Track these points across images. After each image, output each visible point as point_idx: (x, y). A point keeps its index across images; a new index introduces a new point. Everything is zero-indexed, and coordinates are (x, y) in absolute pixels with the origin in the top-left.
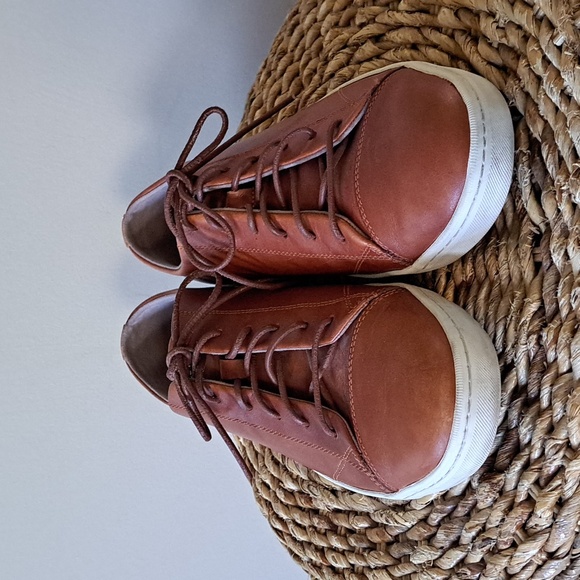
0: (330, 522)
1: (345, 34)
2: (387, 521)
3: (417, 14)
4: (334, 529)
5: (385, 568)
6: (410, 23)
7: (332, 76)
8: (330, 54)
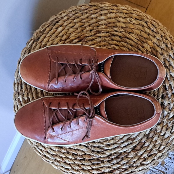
0: (67, 151)
1: (110, 30)
2: (95, 155)
3: (137, 40)
4: (68, 153)
5: (89, 165)
6: (135, 41)
7: (100, 37)
8: (103, 32)
